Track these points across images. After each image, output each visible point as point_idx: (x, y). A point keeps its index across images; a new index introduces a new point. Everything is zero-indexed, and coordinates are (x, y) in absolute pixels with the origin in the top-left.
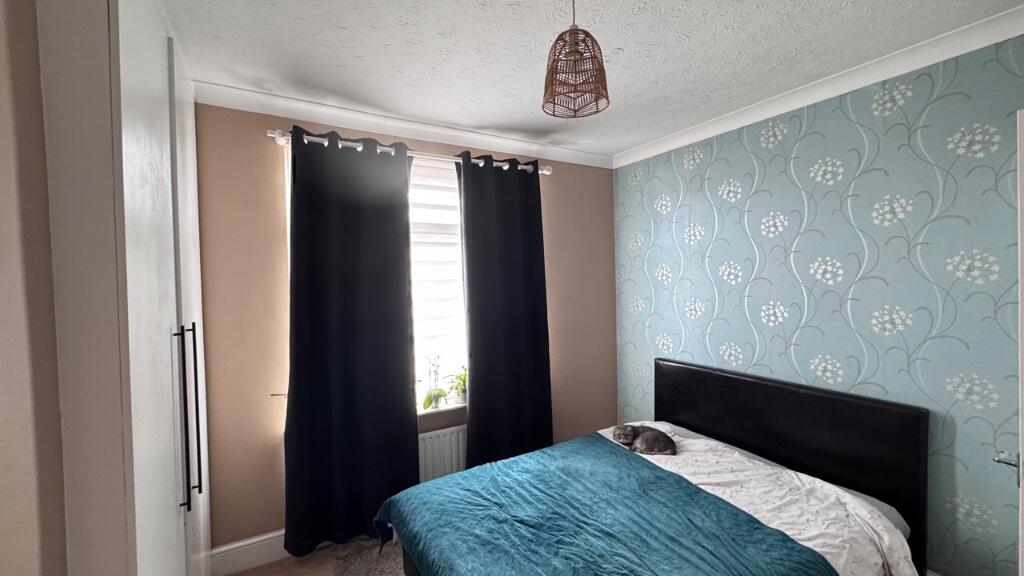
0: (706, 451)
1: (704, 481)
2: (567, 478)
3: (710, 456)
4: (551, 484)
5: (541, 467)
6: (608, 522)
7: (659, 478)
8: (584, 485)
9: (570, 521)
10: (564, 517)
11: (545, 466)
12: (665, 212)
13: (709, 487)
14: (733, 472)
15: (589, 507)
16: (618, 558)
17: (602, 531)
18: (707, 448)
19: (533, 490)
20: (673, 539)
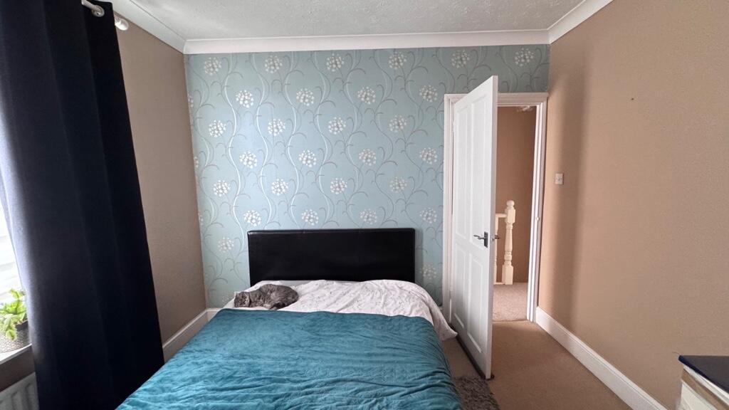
0: (317, 289)
1: (340, 308)
2: (246, 361)
3: (323, 291)
4: (236, 375)
5: (205, 367)
6: (321, 373)
7: (313, 320)
8: (269, 357)
9: (296, 395)
10: (288, 395)
11: (210, 363)
12: (248, 106)
13: (346, 310)
14: (344, 295)
15: (294, 372)
16: (360, 394)
17: (327, 383)
18: (317, 286)
19: (223, 394)
20: (369, 355)
